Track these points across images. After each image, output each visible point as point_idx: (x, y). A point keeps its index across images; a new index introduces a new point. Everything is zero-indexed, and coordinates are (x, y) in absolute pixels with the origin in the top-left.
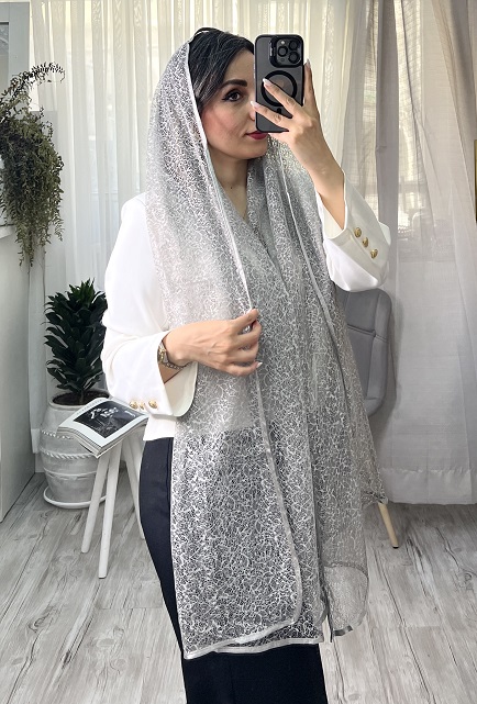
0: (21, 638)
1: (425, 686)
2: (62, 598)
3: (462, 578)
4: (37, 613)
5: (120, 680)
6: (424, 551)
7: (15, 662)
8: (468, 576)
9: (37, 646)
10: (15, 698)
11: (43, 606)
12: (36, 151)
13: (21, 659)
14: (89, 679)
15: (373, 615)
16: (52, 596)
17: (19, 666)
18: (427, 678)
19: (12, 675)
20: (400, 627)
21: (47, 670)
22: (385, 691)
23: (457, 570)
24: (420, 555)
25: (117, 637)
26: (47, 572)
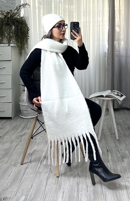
0: (18, 138)
1: (116, 146)
2: (28, 131)
4: (22, 134)
5: (42, 145)
6: (119, 124)
7: (17, 142)
9: (22, 139)
10: (17, 147)
11: (24, 133)
12: (23, 25)
13: (18, 141)
14: (35, 145)
15: (105, 134)
16: (26, 131)
17: (18, 142)
18: (117, 144)
19: (16, 144)
20: (111, 137)
21: (24, 143)
22: (107, 147)
25: (42, 138)
26: (24, 127)
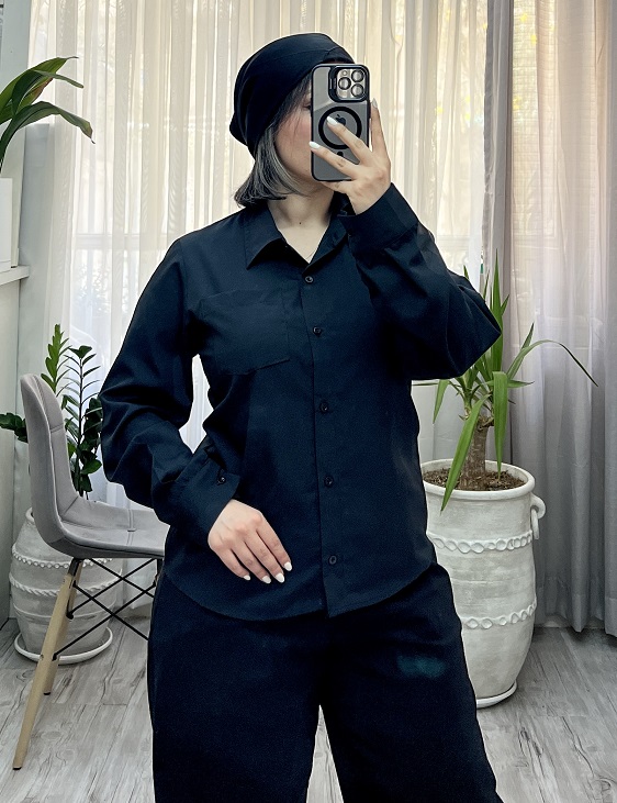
3: (596, 786)
6: (545, 749)
8: (605, 784)
23: (590, 775)
24: (539, 753)
